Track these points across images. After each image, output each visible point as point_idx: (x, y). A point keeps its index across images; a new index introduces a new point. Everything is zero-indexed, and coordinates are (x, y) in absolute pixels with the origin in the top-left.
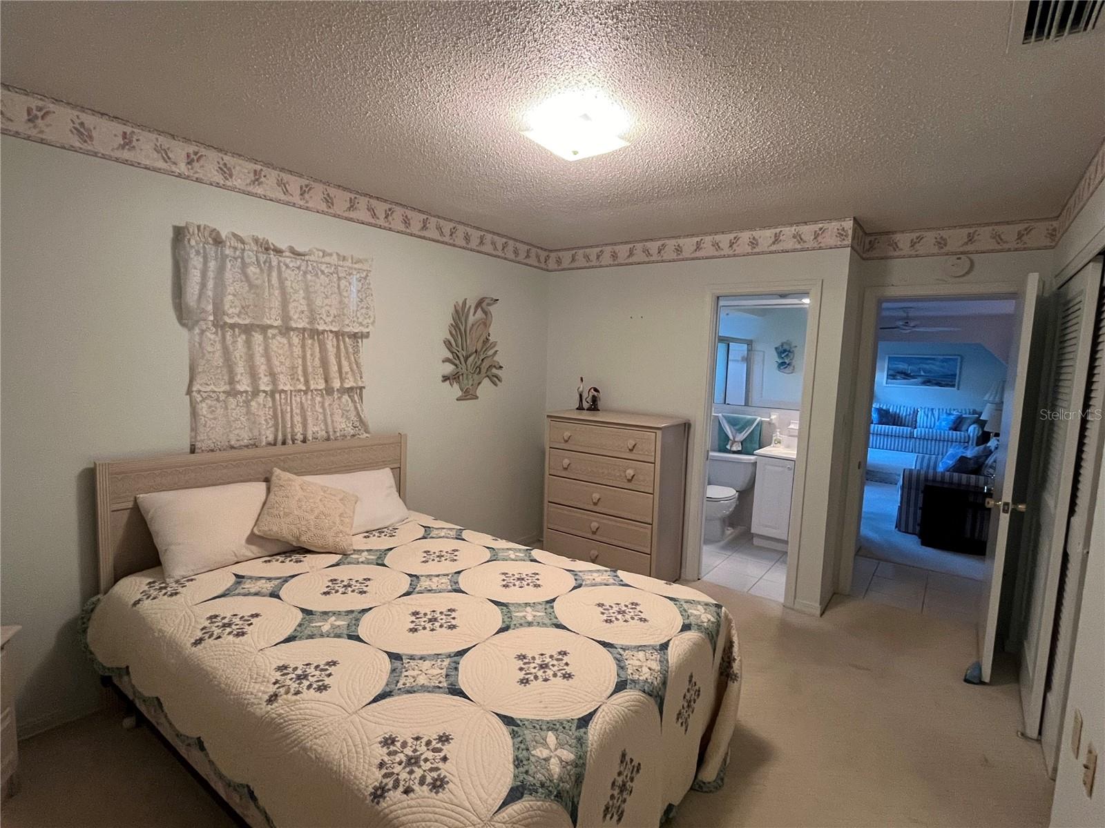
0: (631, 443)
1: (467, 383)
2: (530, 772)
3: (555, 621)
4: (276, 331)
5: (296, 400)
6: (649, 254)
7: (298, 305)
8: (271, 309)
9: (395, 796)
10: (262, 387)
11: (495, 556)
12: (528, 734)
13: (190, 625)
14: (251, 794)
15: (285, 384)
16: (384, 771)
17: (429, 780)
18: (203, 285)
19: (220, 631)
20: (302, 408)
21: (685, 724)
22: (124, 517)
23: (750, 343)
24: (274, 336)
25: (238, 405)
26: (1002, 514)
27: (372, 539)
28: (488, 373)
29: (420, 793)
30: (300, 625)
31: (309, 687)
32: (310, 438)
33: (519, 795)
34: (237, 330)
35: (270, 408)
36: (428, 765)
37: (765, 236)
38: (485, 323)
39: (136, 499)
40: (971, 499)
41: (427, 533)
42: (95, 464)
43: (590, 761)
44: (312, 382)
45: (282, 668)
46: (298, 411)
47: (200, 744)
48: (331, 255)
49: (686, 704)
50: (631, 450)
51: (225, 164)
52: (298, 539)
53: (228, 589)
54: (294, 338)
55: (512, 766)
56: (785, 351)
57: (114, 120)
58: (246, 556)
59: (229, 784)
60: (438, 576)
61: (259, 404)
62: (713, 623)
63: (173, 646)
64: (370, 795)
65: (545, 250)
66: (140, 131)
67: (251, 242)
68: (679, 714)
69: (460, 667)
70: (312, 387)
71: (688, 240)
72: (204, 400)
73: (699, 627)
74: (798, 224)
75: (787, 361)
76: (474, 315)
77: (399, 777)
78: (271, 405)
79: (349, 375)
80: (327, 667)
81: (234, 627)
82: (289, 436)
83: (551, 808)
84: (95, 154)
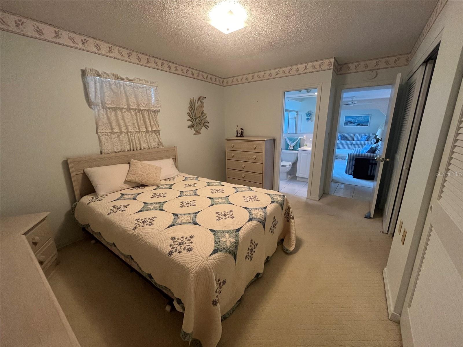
0: (255, 146)
1: (197, 128)
2: (220, 245)
3: (229, 202)
4: (125, 110)
5: (136, 135)
6: (259, 77)
7: (132, 100)
8: (122, 101)
9: (175, 254)
10: (123, 131)
11: (209, 184)
12: (219, 235)
13: (107, 209)
14: (131, 258)
15: (131, 129)
16: (172, 247)
17: (186, 249)
18: (96, 92)
19: (116, 210)
20: (138, 138)
21: (273, 232)
22: (80, 177)
23: (297, 112)
24: (125, 112)
25: (115, 137)
26: (381, 162)
27: (167, 181)
28: (204, 125)
29: (184, 252)
30: (143, 207)
31: (147, 224)
32: (143, 149)
33: (216, 252)
34: (111, 109)
35: (127, 138)
36: (186, 244)
37: (301, 67)
38: (202, 106)
39: (84, 170)
40: (371, 162)
41: (186, 179)
42: (67, 159)
43: (240, 242)
44: (141, 128)
45: (138, 220)
46: (137, 139)
47: (114, 245)
48: (142, 80)
49: (273, 226)
50: (255, 149)
51: (97, 44)
52: (142, 182)
53: (119, 198)
54: (133, 112)
55: (214, 243)
56: (309, 114)
57: (51, 26)
58: (124, 188)
59: (125, 256)
60: (190, 191)
61: (123, 137)
62: (281, 201)
63: (101, 215)
64: (168, 254)
65: (222, 78)
66: (62, 30)
67: (111, 75)
68: (270, 229)
69: (197, 217)
70: (141, 130)
71: (273, 71)
72: (103, 135)
73: (277, 202)
74: (314, 61)
75: (310, 118)
76: (197, 103)
77: (177, 248)
78: (127, 137)
79: (154, 126)
80: (152, 219)
81: (121, 209)
82: (135, 148)
83: (227, 256)
84: (45, 40)
